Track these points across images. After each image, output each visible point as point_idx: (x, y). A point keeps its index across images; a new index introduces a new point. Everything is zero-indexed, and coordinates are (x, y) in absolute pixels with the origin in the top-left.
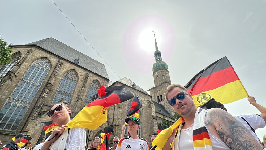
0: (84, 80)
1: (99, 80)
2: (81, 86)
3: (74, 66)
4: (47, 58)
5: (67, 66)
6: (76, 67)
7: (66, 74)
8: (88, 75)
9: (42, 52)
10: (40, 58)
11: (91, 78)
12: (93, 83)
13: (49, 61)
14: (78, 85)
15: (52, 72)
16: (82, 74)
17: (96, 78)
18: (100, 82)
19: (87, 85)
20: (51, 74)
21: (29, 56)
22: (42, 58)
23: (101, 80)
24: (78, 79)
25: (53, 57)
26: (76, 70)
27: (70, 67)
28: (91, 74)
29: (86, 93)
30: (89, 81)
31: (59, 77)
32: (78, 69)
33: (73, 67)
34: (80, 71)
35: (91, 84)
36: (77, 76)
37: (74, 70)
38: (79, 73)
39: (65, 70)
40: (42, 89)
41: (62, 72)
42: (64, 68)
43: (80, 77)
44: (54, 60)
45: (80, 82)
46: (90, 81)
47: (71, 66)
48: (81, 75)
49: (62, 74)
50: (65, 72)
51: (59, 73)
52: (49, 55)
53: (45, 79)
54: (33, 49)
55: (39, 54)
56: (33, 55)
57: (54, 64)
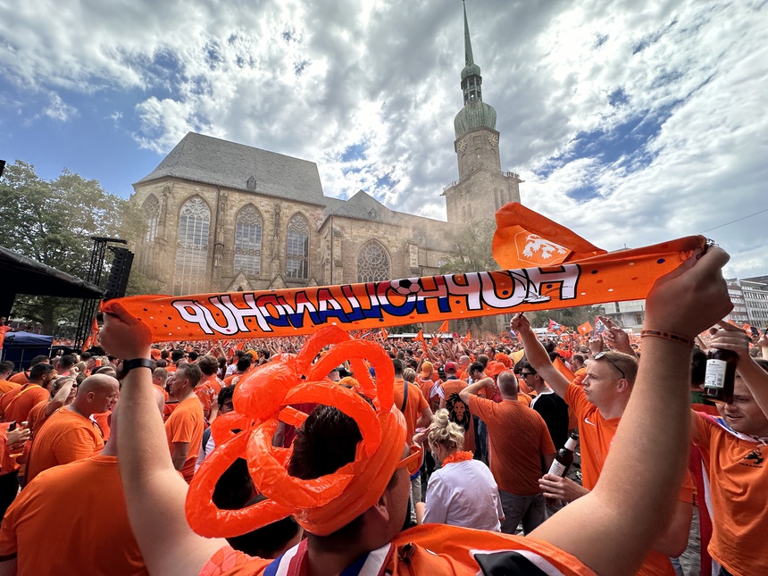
0: (274, 220)
1: (303, 211)
2: (272, 233)
3: (249, 197)
4: (197, 195)
5: (237, 201)
6: (253, 197)
7: (239, 216)
8: (280, 207)
9: (186, 185)
10: (186, 200)
11: (287, 211)
12: (293, 221)
13: (204, 201)
14: (265, 232)
15: (215, 219)
16: (268, 208)
17: (296, 208)
18: (307, 215)
19: (282, 229)
20: (214, 224)
21: (170, 201)
22: (190, 198)
23: (307, 211)
24: (263, 221)
25: (206, 188)
26: (254, 203)
27: (241, 200)
28: (285, 204)
29: (284, 243)
30: (285, 220)
31: (229, 227)
32: (257, 200)
33: (247, 199)
34: (263, 204)
35: (290, 224)
36: (261, 216)
37: (251, 205)
38: (261, 208)
39: (235, 209)
40: (211, 253)
41: (230, 216)
42: (232, 206)
43: (266, 216)
44: (211, 195)
45: (269, 226)
46: (287, 219)
47: (242, 198)
48: (266, 212)
49: (232, 219)
50: (237, 214)
51: (228, 218)
52: (198, 189)
53: (210, 235)
54: (169, 184)
55: (182, 191)
56: (174, 198)
57: (213, 203)
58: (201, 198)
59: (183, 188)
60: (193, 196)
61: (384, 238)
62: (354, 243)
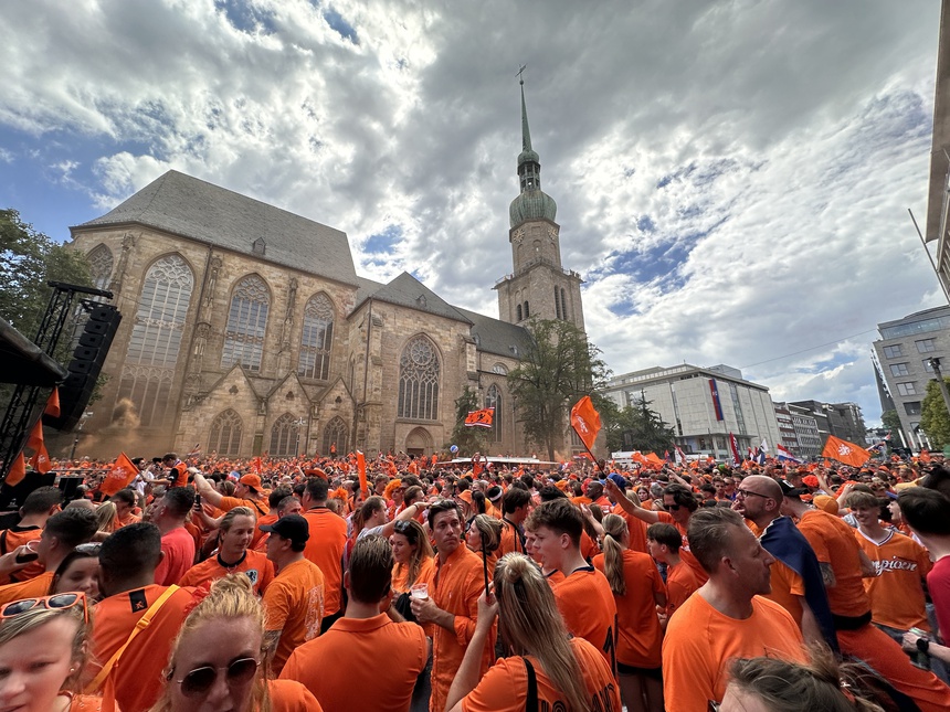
0: (287, 298)
1: (329, 291)
2: (283, 315)
3: (255, 264)
4: (177, 254)
5: (236, 267)
6: (260, 265)
7: (237, 288)
8: (297, 282)
9: (160, 238)
10: (158, 258)
11: (307, 288)
12: (314, 302)
13: (186, 262)
14: (273, 313)
15: (200, 289)
16: (281, 282)
17: (319, 286)
18: (333, 295)
19: (297, 311)
20: (198, 295)
21: (132, 258)
22: (165, 256)
23: (333, 290)
24: (272, 298)
25: (192, 246)
26: (260, 272)
27: (243, 267)
28: (304, 279)
29: (299, 330)
30: (302, 299)
31: (221, 301)
32: (265, 270)
33: (251, 266)
34: (273, 275)
35: (309, 306)
36: (269, 290)
37: (256, 274)
38: (270, 281)
39: (232, 278)
40: (189, 336)
41: (225, 287)
42: (228, 273)
43: (276, 291)
44: (198, 256)
45: (279, 305)
46: (305, 298)
47: (244, 264)
48: (277, 286)
49: (226, 291)
50: (234, 285)
51: (220, 289)
52: (179, 245)
53: (189, 310)
54: (135, 233)
55: (152, 245)
56: (139, 253)
57: (200, 267)
58: (182, 257)
59: (155, 241)
60: (170, 254)
61: (436, 333)
62: (397, 336)
